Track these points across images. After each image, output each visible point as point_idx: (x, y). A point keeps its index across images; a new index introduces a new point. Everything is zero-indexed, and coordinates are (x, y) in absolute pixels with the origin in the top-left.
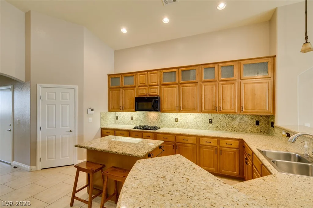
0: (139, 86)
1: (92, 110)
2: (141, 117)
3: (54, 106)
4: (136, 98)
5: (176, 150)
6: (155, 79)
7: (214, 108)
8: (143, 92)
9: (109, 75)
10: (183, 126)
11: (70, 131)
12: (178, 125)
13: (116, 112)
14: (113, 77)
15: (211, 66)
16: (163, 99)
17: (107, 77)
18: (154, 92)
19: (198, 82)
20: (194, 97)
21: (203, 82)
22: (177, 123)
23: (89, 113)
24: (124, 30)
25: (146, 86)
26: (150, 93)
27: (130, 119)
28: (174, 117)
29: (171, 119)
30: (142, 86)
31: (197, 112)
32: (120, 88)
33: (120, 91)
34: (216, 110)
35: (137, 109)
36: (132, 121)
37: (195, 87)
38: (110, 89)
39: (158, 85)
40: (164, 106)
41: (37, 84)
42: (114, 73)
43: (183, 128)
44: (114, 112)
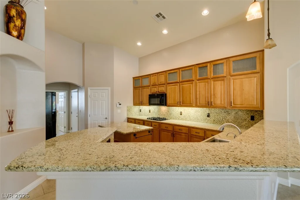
0: (152, 86)
1: (120, 104)
2: (156, 111)
3: (97, 102)
4: (150, 95)
5: (174, 137)
6: (162, 79)
7: (207, 103)
8: (155, 90)
9: (133, 78)
10: (186, 119)
11: (106, 118)
12: (182, 117)
13: (140, 106)
14: (136, 79)
15: (204, 65)
16: (168, 95)
17: (132, 79)
18: (162, 89)
19: (193, 81)
20: (191, 94)
21: (198, 80)
22: (181, 116)
23: (117, 106)
24: (139, 44)
25: (157, 85)
26: (159, 91)
27: (149, 112)
28: (179, 111)
29: (177, 113)
30: (154, 85)
31: (194, 107)
32: (140, 87)
33: (140, 89)
34: (209, 105)
35: (150, 104)
36: (150, 113)
37: (192, 85)
38: (135, 88)
39: (164, 84)
40: (169, 101)
41: (88, 88)
42: (138, 76)
43: (186, 120)
44: (139, 106)
